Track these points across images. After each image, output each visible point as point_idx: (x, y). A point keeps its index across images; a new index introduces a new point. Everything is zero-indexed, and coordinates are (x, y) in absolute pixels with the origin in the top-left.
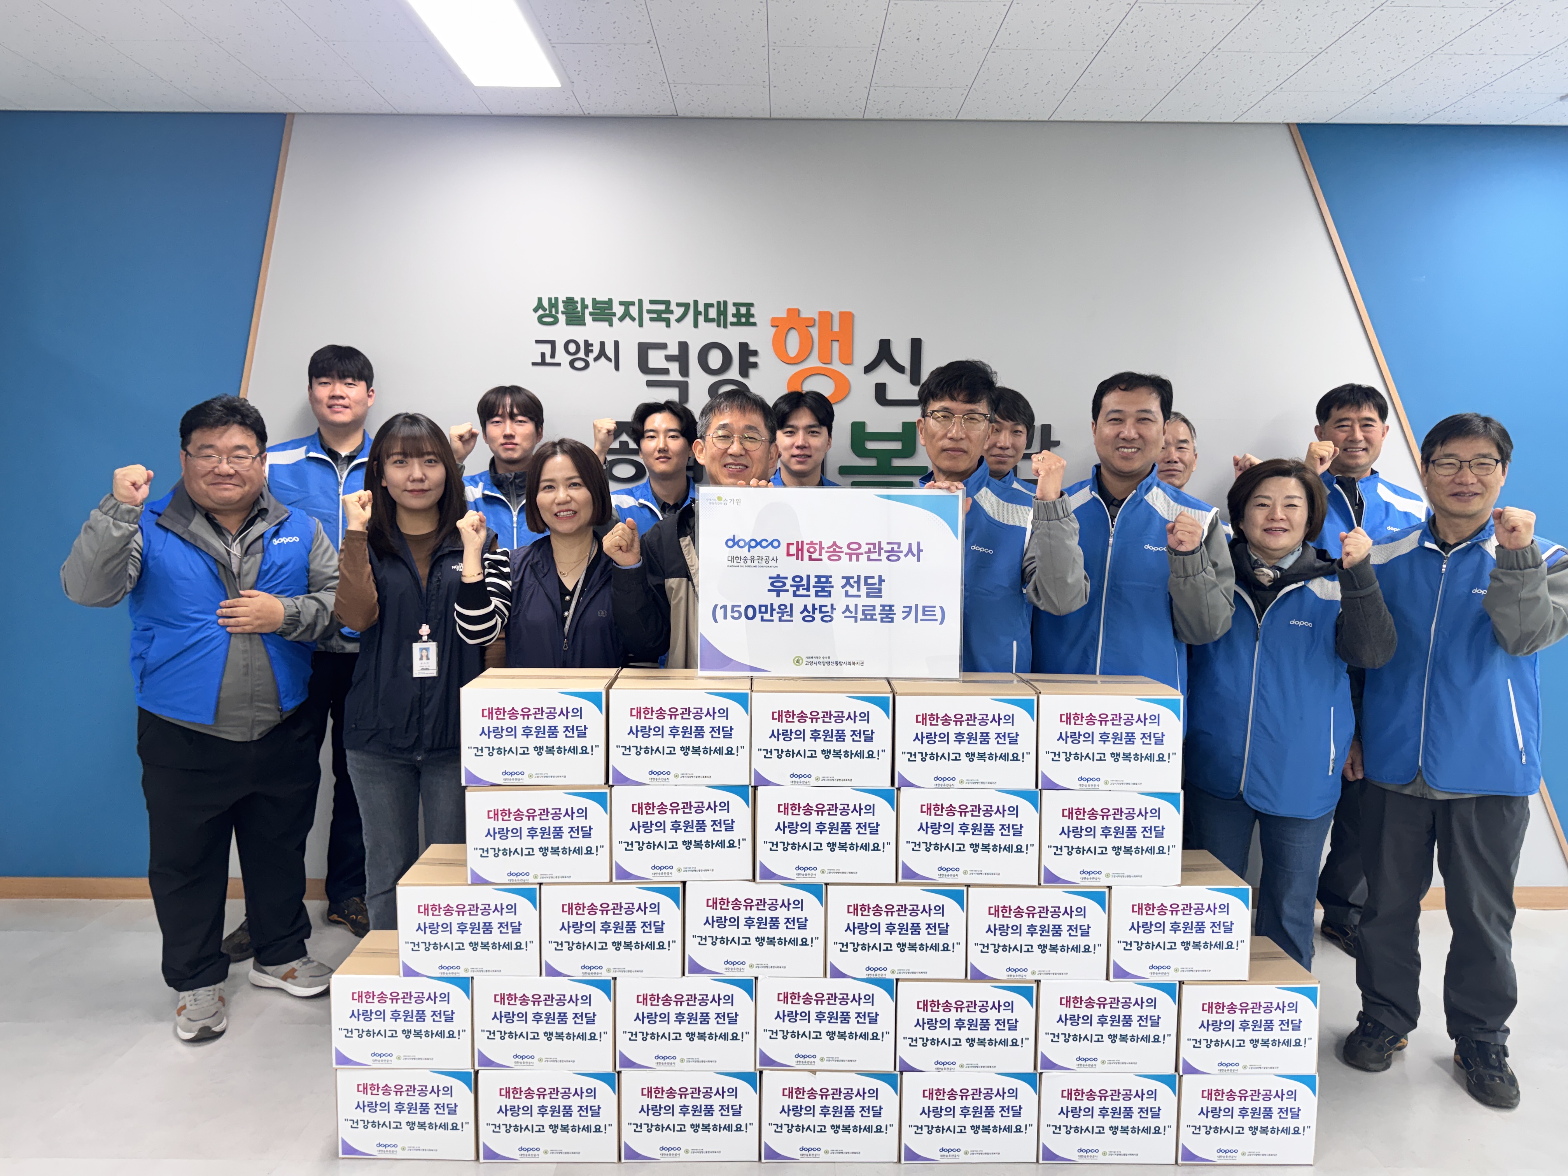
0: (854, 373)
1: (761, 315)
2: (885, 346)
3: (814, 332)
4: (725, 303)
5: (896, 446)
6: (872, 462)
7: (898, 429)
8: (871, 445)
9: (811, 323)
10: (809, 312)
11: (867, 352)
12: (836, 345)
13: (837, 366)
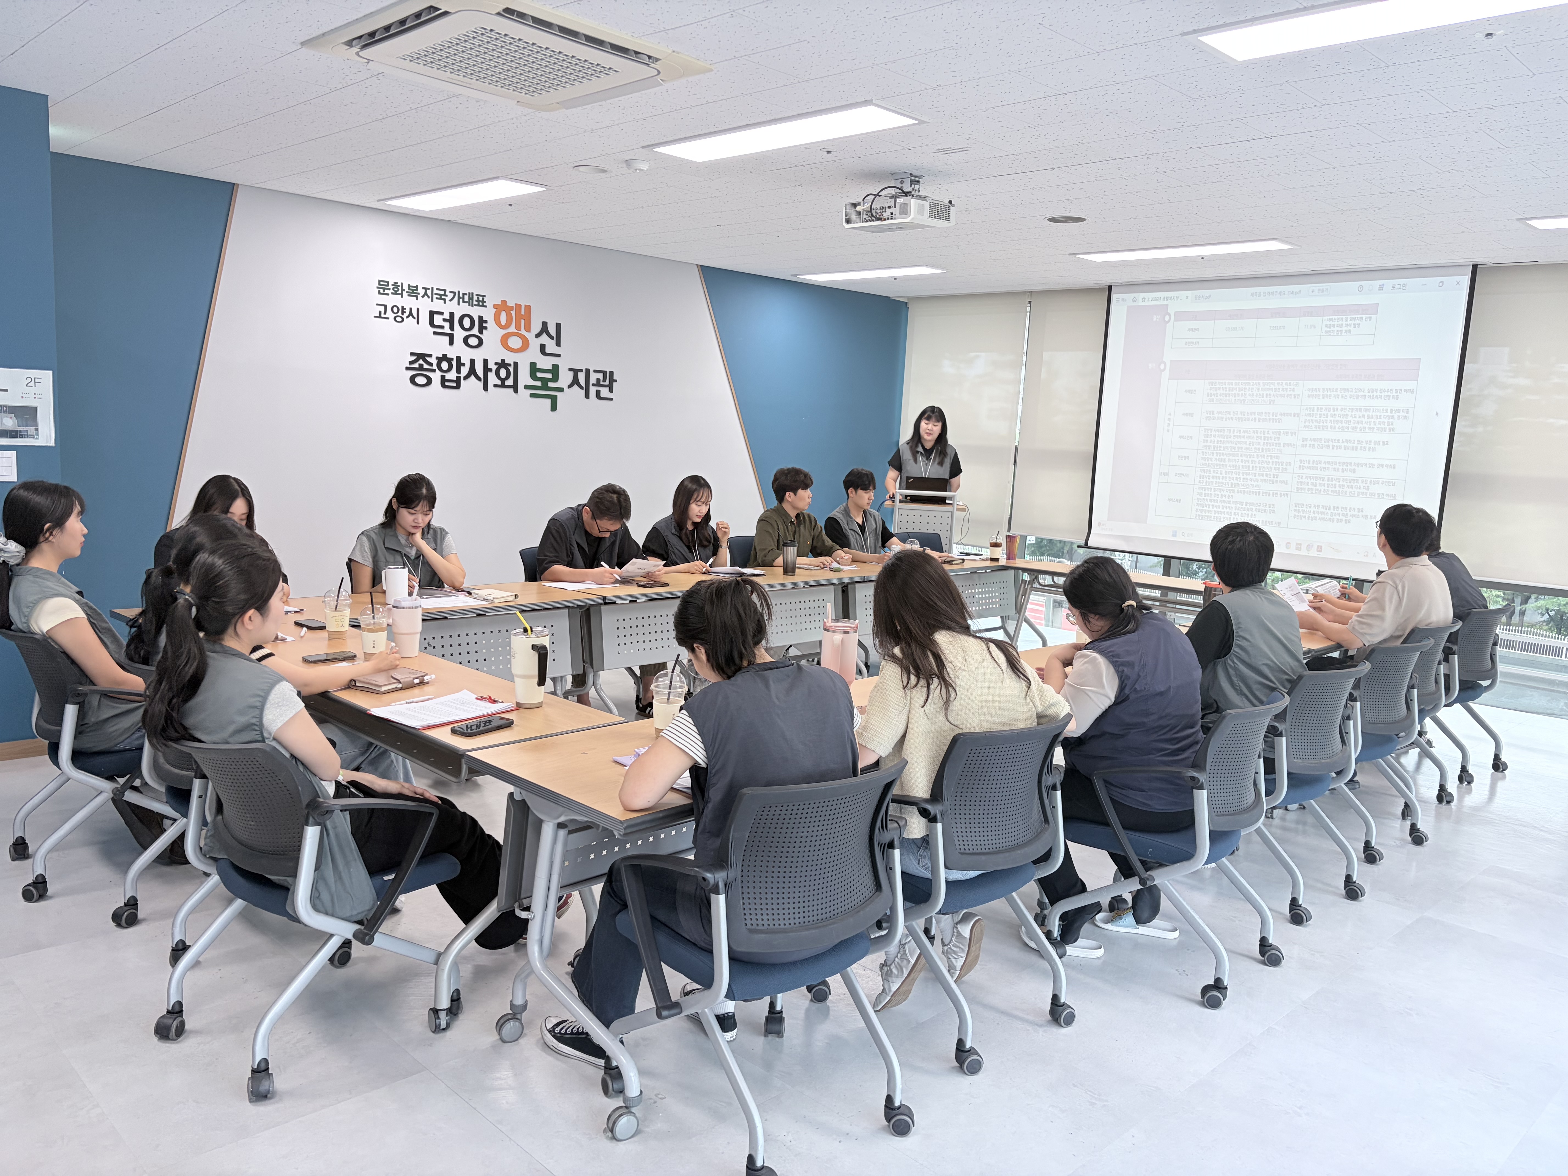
0: (531, 336)
1: (489, 302)
2: (545, 324)
3: (513, 313)
4: (473, 293)
5: (549, 376)
6: (539, 384)
7: (550, 368)
8: (539, 375)
9: (511, 308)
10: (511, 303)
11: (536, 327)
12: (523, 321)
13: (523, 332)
